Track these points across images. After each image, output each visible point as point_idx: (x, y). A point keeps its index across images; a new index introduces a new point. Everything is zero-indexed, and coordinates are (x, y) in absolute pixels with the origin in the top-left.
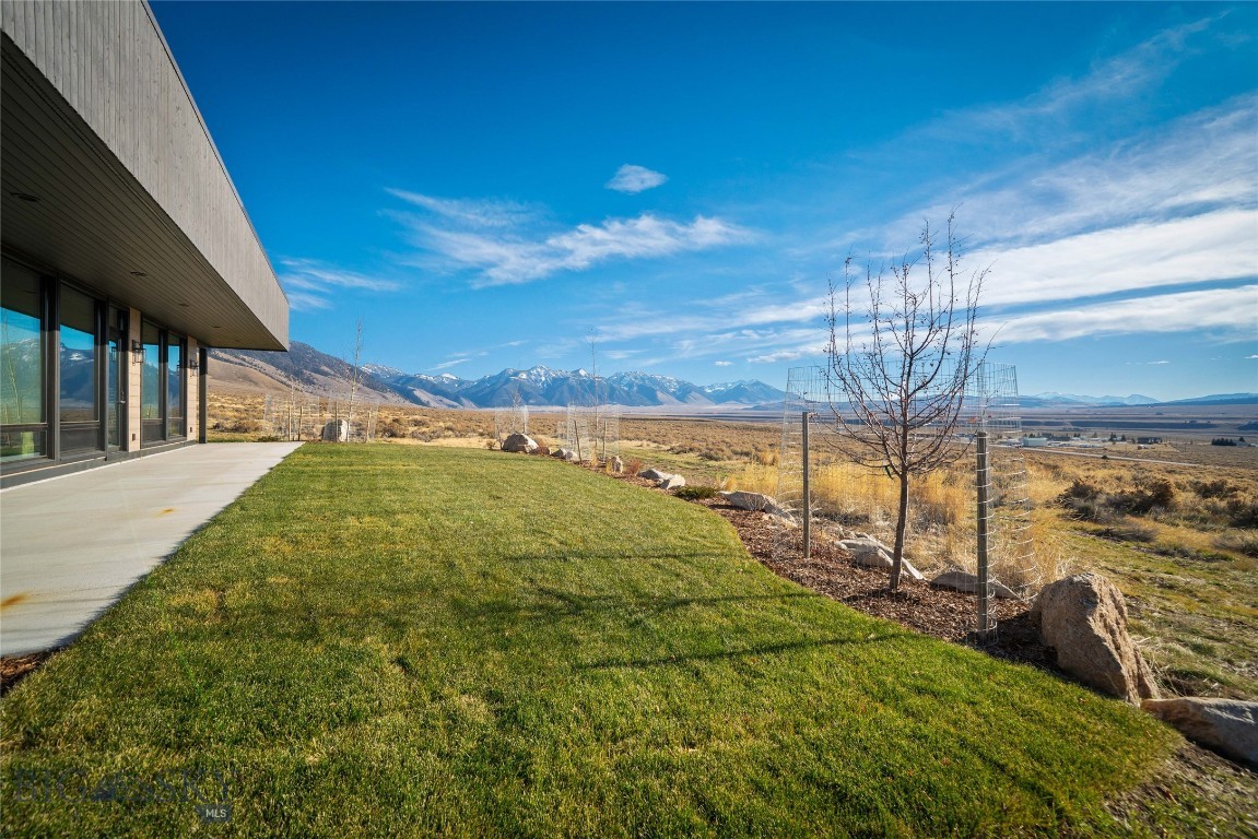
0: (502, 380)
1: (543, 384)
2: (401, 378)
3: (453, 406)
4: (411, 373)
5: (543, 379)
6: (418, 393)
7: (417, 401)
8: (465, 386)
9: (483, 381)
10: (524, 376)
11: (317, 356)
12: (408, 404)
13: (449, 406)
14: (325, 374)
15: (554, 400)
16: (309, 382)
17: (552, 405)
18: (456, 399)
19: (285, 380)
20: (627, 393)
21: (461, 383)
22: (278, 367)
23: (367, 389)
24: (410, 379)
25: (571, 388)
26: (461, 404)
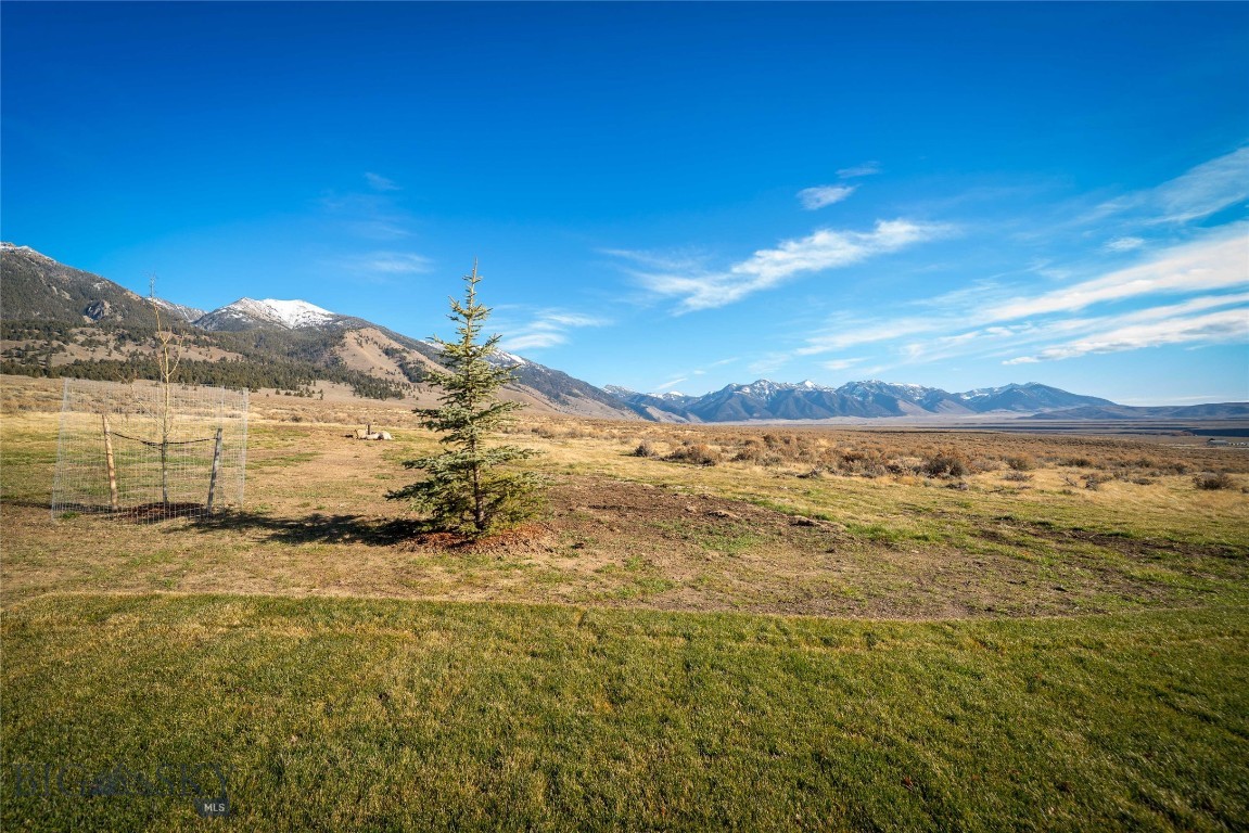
0: (726, 395)
1: (767, 397)
2: (635, 397)
3: (681, 421)
4: (644, 392)
5: (767, 392)
6: (650, 410)
7: (649, 417)
8: (690, 402)
9: (708, 396)
10: (748, 390)
11: (570, 380)
12: (642, 419)
13: (677, 421)
14: (576, 396)
15: (778, 414)
16: (564, 403)
17: (777, 418)
18: (684, 415)
19: (548, 402)
20: (862, 404)
21: (687, 399)
22: (542, 392)
23: (608, 408)
24: (643, 398)
25: (797, 400)
26: (687, 418)
